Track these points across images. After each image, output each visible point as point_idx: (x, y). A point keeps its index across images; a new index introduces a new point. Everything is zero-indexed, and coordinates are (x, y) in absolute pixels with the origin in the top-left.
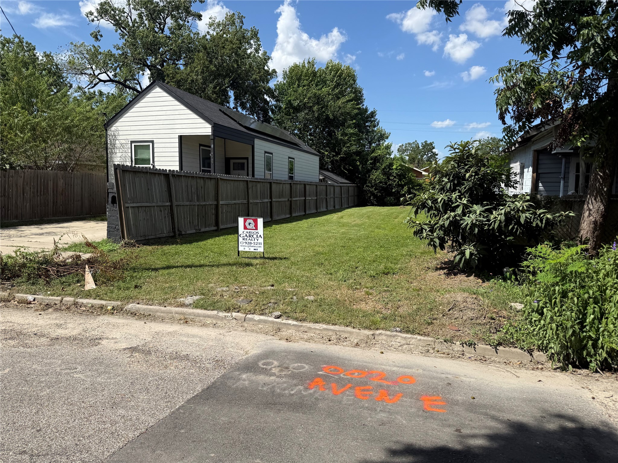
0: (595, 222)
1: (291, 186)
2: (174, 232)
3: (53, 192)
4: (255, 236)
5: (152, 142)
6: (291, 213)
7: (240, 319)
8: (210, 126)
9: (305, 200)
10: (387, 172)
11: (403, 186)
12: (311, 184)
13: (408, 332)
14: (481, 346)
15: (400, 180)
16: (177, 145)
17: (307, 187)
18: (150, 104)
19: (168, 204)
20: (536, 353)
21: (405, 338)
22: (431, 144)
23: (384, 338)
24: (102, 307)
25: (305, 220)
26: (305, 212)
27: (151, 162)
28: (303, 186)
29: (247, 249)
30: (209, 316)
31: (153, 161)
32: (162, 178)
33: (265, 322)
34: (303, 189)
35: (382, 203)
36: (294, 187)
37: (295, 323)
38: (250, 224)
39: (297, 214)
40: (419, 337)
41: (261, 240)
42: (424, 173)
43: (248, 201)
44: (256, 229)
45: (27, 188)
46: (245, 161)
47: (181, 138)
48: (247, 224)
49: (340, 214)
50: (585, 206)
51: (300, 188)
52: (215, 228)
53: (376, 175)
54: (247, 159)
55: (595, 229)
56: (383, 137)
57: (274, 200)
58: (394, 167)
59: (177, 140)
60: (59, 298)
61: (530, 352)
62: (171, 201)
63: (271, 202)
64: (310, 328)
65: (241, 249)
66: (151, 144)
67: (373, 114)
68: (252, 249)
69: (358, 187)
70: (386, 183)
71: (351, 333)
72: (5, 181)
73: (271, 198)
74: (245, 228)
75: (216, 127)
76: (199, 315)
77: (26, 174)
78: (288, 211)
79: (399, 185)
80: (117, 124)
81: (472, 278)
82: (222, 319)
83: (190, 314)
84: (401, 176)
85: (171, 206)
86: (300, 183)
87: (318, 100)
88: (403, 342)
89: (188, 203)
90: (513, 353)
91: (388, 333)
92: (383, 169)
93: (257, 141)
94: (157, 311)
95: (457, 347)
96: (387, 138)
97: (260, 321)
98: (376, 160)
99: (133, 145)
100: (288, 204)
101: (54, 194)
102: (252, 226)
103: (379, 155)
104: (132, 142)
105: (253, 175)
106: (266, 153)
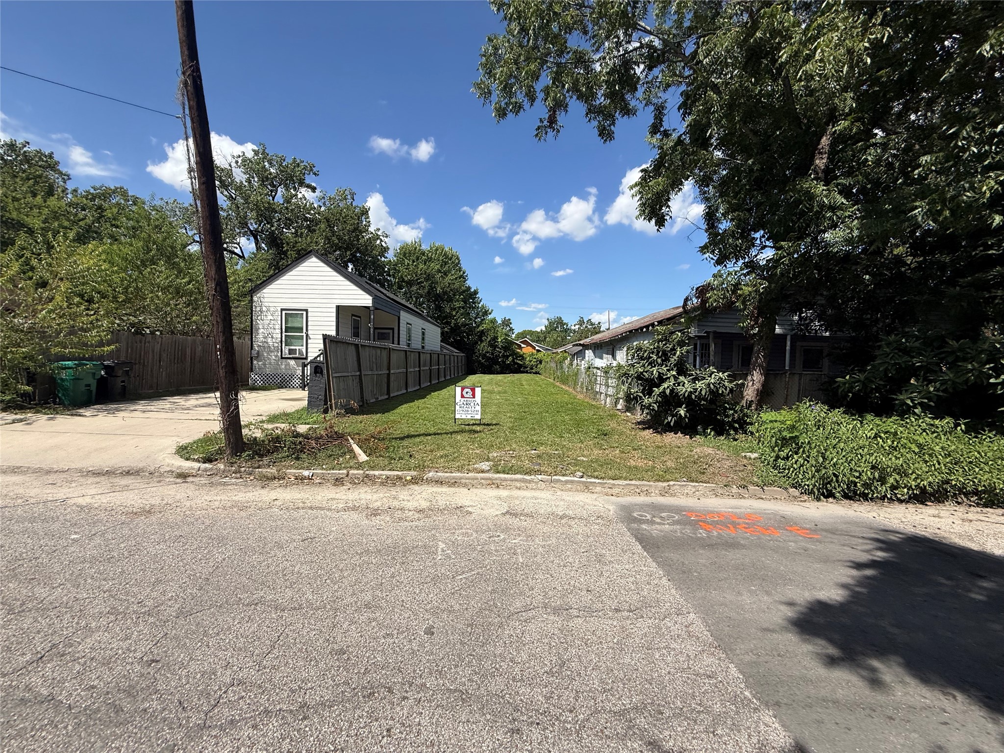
0: (758, 390)
1: (431, 356)
2: (363, 402)
3: (191, 359)
4: (472, 404)
5: (307, 311)
6: (431, 382)
7: (547, 481)
8: (371, 298)
10: (493, 343)
11: (508, 357)
12: (442, 354)
13: (693, 481)
14: (751, 487)
15: (505, 351)
16: (334, 315)
17: (440, 356)
18: (304, 273)
19: (358, 373)
20: (792, 490)
21: (694, 486)
23: (678, 487)
24: (400, 478)
26: (438, 379)
27: (304, 330)
28: (437, 355)
29: (464, 417)
30: (516, 480)
31: (307, 330)
32: (353, 347)
33: (572, 482)
34: (437, 359)
35: (488, 370)
37: (597, 481)
38: (467, 393)
39: (434, 382)
40: (705, 485)
41: (478, 408)
42: (523, 346)
43: (407, 370)
44: (474, 397)
45: (164, 355)
46: (391, 331)
47: (338, 307)
48: (464, 393)
50: (749, 378)
52: (386, 397)
53: (483, 347)
55: (757, 395)
56: (486, 313)
57: (422, 369)
58: (500, 340)
59: (334, 310)
60: (345, 471)
61: (786, 489)
62: (360, 370)
63: (420, 371)
64: (614, 485)
65: (457, 416)
66: (305, 313)
67: (476, 292)
68: (469, 417)
69: (467, 356)
70: (492, 354)
71: (650, 486)
72: (141, 347)
74: (462, 396)
75: (375, 299)
76: (505, 480)
77: (164, 339)
78: (429, 380)
79: (504, 356)
80: (264, 291)
81: (679, 434)
82: (530, 482)
83: (496, 479)
84: (506, 348)
85: (360, 376)
86: (428, 352)
87: (429, 277)
88: (694, 490)
89: (370, 373)
90: (775, 491)
91: (679, 483)
92: (490, 341)
93: (402, 314)
94: (461, 478)
95: (734, 489)
96: (490, 314)
97: (567, 482)
98: (482, 333)
99: (284, 312)
101: (191, 362)
102: (470, 394)
103: (486, 328)
104: (282, 310)
105: (399, 344)
106: (408, 323)
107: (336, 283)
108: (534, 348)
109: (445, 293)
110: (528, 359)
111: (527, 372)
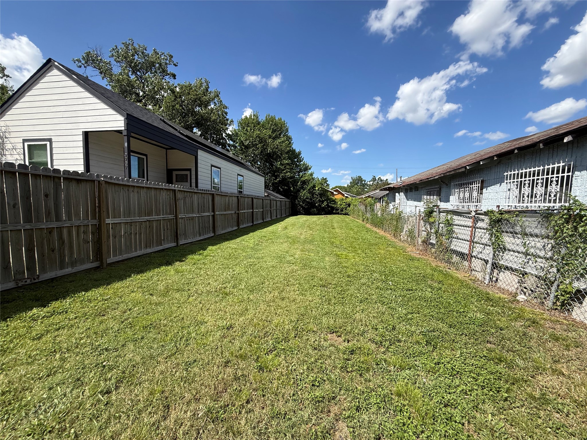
1: (238, 199)
5: (50, 140)
6: (238, 225)
8: (122, 118)
9: (253, 212)
10: (312, 191)
11: (323, 202)
12: (258, 198)
15: (321, 197)
16: (81, 144)
17: (255, 200)
18: (45, 91)
22: (326, 179)
25: (251, 234)
26: (253, 222)
28: (250, 199)
31: (52, 165)
34: (250, 203)
35: (308, 212)
36: (241, 200)
39: (245, 226)
42: (335, 193)
43: (176, 216)
46: (188, 173)
47: (86, 135)
49: (283, 224)
51: (248, 201)
53: (304, 194)
54: (190, 170)
56: (307, 169)
57: (217, 213)
58: (317, 188)
59: (81, 138)
63: (213, 216)
66: (48, 143)
67: (300, 153)
69: (291, 202)
70: (311, 199)
73: (213, 211)
75: (130, 120)
78: (235, 223)
79: (320, 201)
80: (6, 118)
84: (321, 195)
86: (248, 197)
92: (309, 190)
93: (201, 153)
96: (310, 169)
98: (304, 183)
99: (26, 144)
100: (235, 216)
103: (306, 180)
104: (24, 141)
105: (197, 186)
106: (212, 166)
107: (80, 102)
108: (343, 195)
109: (274, 153)
110: (339, 202)
111: (338, 214)
